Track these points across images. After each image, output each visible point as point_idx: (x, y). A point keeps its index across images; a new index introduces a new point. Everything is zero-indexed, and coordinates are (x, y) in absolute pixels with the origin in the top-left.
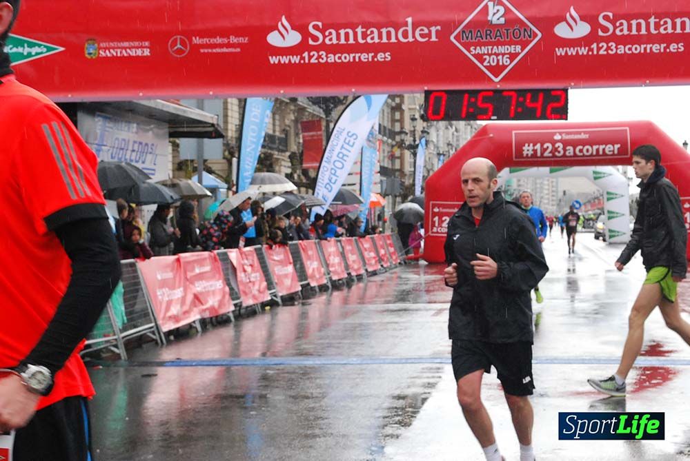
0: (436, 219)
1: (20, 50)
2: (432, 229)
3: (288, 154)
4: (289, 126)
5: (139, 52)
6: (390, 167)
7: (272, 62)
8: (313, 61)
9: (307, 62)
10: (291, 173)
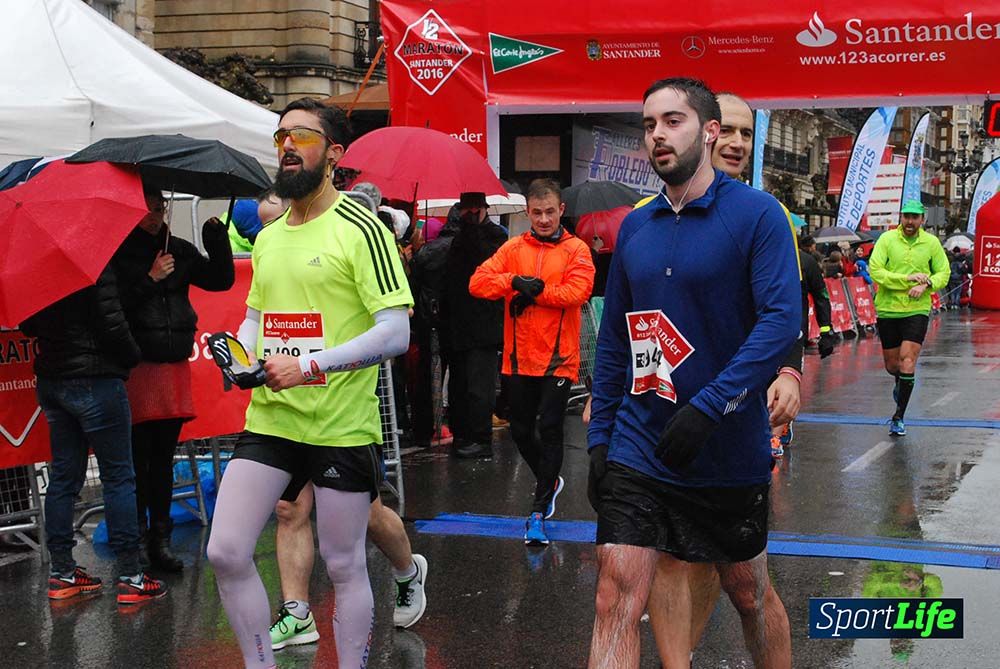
0: (989, 256)
1: (515, 53)
2: (983, 268)
3: (810, 177)
4: (812, 144)
5: (648, 53)
6: (932, 193)
7: (803, 63)
8: (851, 61)
9: (844, 62)
10: (814, 199)
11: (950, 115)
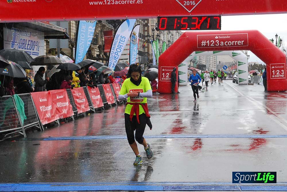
0: (163, 74)
2: (162, 78)
3: (98, 46)
4: (98, 33)
5: (31, 0)
6: (143, 51)
7: (90, 4)
8: (108, 4)
9: (106, 4)
10: (99, 54)
11: (148, 22)
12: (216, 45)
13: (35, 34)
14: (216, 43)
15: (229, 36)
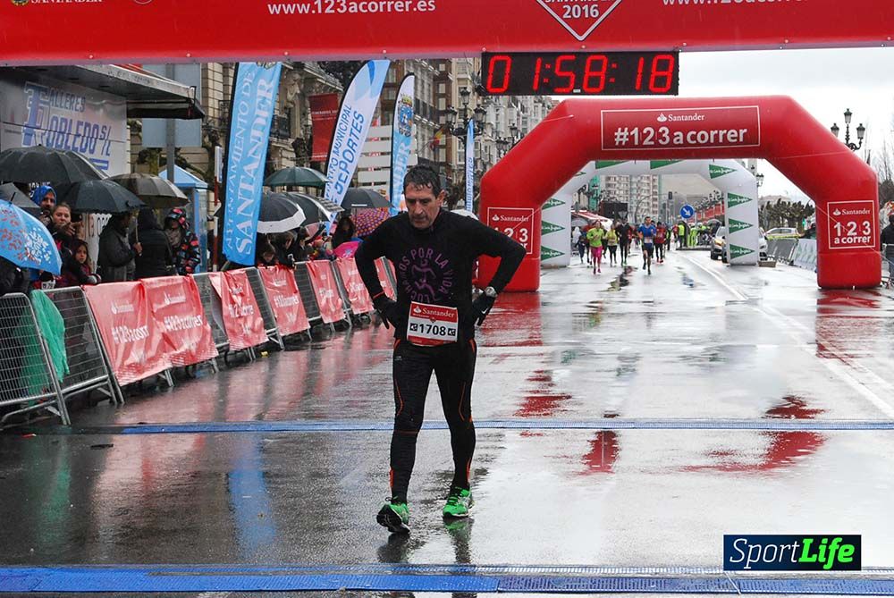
3: (291, 141)
4: (293, 103)
7: (272, 12)
8: (327, 10)
11: (449, 69)
12: (661, 141)
13: (97, 103)
14: (660, 136)
15: (700, 113)
